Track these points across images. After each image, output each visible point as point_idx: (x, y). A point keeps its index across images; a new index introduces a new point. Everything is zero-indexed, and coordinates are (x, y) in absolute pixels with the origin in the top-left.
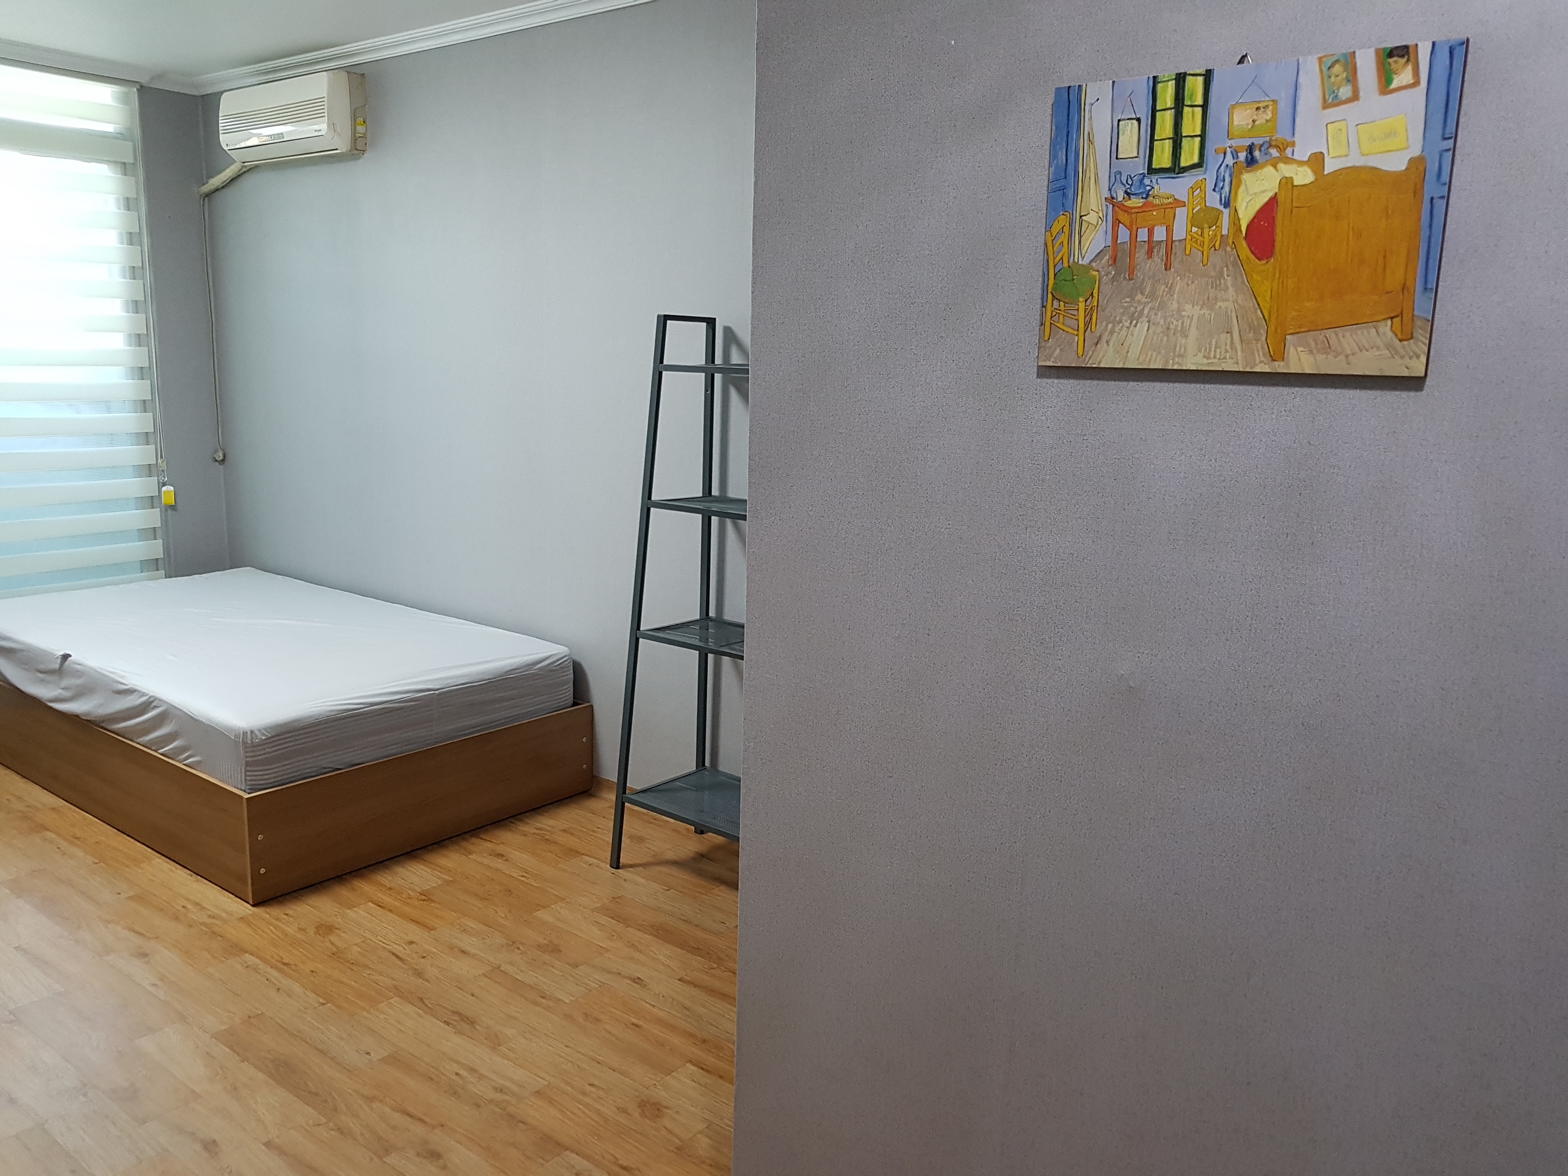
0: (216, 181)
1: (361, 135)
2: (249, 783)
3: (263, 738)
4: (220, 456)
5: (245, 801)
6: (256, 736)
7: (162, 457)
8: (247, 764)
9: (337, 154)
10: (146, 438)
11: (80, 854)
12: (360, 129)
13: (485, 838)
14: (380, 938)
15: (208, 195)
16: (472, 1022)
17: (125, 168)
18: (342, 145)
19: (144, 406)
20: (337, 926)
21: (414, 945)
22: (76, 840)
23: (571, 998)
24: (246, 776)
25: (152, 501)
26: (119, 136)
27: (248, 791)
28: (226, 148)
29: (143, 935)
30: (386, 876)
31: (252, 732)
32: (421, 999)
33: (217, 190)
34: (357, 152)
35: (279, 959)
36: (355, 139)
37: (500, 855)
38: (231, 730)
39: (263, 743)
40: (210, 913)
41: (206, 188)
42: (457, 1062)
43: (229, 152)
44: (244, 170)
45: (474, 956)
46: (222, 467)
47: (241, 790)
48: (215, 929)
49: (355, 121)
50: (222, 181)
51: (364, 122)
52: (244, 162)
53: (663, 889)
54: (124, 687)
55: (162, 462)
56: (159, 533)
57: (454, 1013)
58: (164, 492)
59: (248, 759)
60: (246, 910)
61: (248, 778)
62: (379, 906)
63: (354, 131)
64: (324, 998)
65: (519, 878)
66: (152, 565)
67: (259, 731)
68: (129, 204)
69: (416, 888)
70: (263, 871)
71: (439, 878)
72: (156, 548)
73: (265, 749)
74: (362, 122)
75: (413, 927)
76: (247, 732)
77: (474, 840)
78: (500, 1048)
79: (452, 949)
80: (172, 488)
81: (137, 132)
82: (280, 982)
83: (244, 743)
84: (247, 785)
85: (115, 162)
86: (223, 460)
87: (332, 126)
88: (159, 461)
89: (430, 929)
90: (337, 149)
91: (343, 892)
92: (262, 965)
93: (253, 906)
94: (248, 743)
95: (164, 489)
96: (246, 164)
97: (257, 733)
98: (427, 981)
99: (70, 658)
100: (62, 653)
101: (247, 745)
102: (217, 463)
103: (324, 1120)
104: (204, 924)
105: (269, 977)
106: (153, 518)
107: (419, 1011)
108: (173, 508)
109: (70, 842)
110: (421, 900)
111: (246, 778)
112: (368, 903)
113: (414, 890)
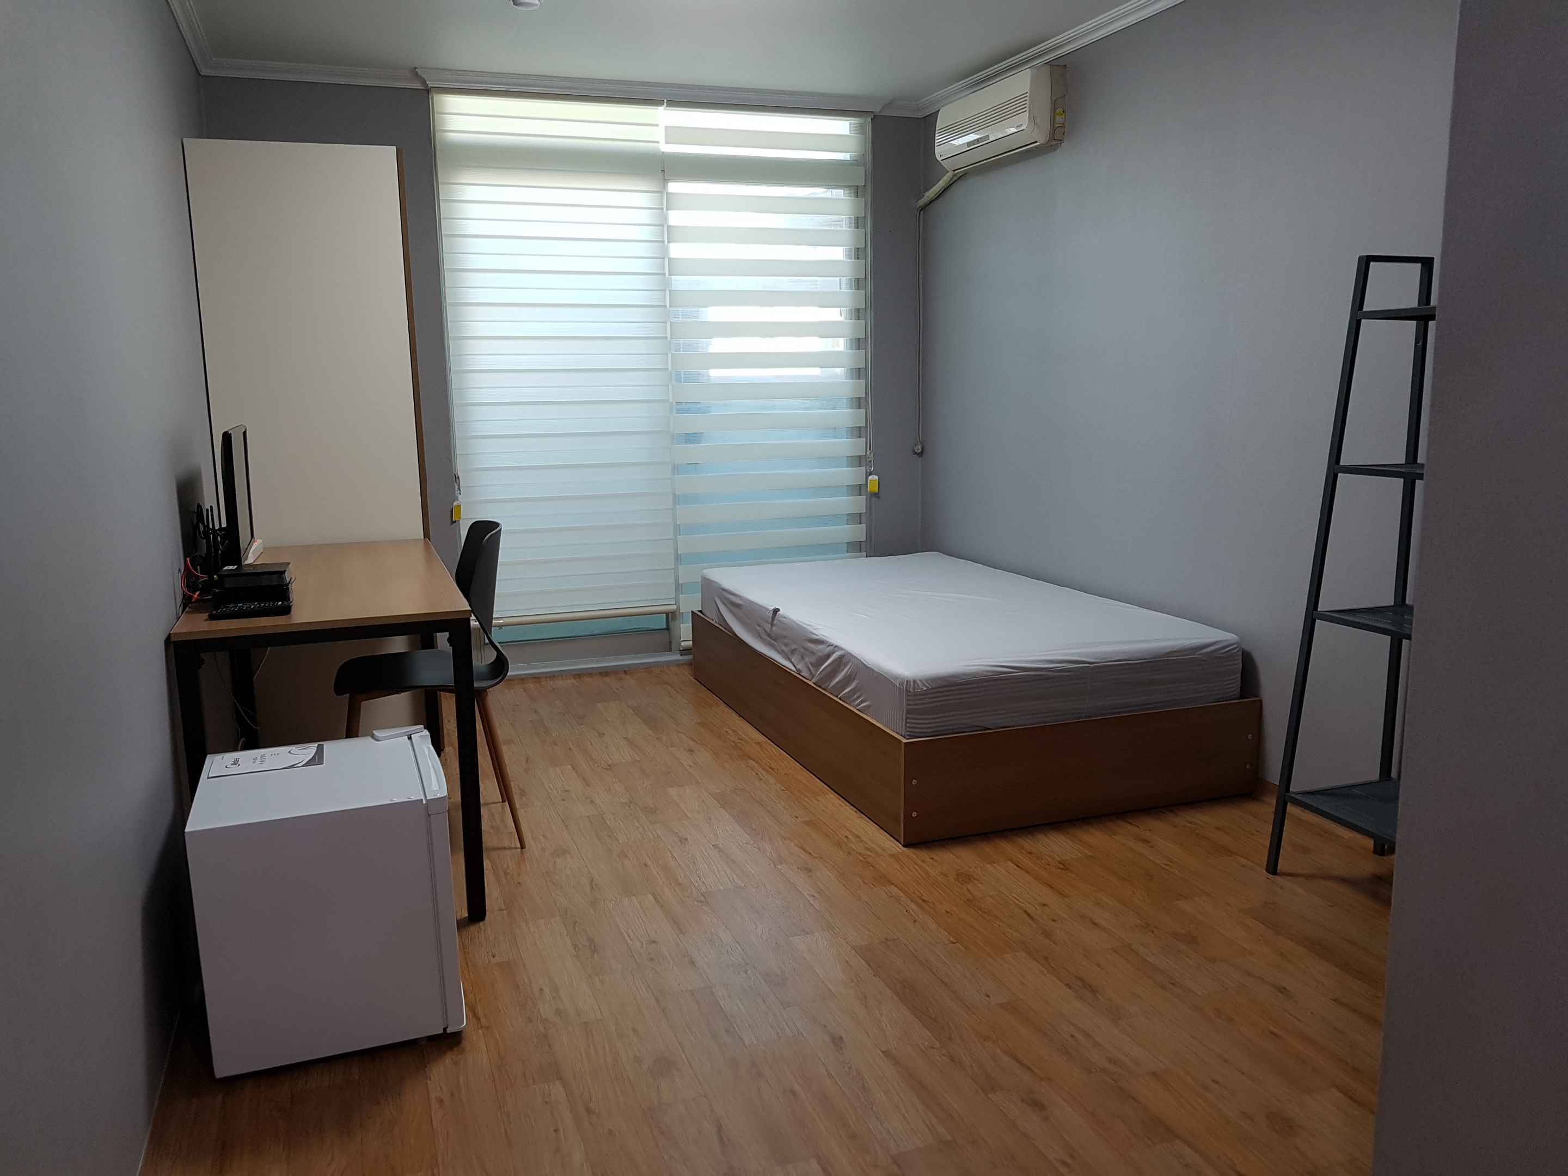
0: (931, 193)
1: (1060, 125)
2: (908, 729)
3: (925, 689)
4: (918, 449)
5: (903, 746)
6: (918, 685)
7: (870, 449)
8: (908, 712)
9: (1036, 147)
10: (858, 432)
11: (772, 781)
12: (1059, 119)
13: (1132, 822)
14: (1014, 895)
15: (923, 208)
16: (1093, 990)
17: (857, 191)
18: (1040, 137)
19: (859, 403)
20: (976, 877)
21: (1046, 908)
22: (770, 770)
23: (1205, 992)
24: (906, 722)
25: (859, 489)
26: (854, 163)
27: (907, 737)
28: (939, 159)
29: (811, 854)
30: (1028, 840)
31: (914, 681)
32: (1046, 959)
33: (931, 202)
34: (1055, 143)
35: (920, 895)
36: (1053, 129)
37: (1146, 841)
38: (896, 678)
39: (923, 694)
40: (866, 845)
41: (922, 202)
42: (1073, 1025)
43: (941, 162)
44: (955, 178)
45: (1104, 929)
46: (920, 459)
47: (901, 736)
48: (870, 860)
49: (1055, 111)
50: (936, 192)
51: (1063, 112)
52: (954, 171)
53: (1326, 904)
54: (816, 637)
55: (870, 453)
56: (864, 519)
57: (1077, 978)
58: (870, 480)
59: (908, 707)
60: (898, 849)
61: (908, 725)
62: (1017, 866)
63: (1053, 122)
64: (954, 937)
65: (1162, 865)
66: (856, 548)
67: (920, 681)
68: (858, 223)
69: (1056, 856)
70: (914, 814)
71: (1081, 852)
72: (859, 532)
73: (925, 699)
74: (1062, 112)
75: (1047, 891)
76: (910, 682)
77: (1120, 822)
78: (1120, 1021)
79: (1083, 918)
80: (876, 477)
81: (869, 158)
82: (918, 916)
83: (908, 691)
84: (906, 732)
85: (850, 187)
86: (922, 452)
87: (1033, 119)
88: (868, 452)
89: (1065, 896)
90: (1036, 142)
91: (986, 848)
92: (904, 898)
93: (904, 846)
94: (910, 691)
95: (870, 478)
96: (956, 172)
97: (919, 682)
98: (1056, 943)
99: (778, 613)
100: (773, 608)
101: (909, 694)
102: (916, 456)
103: (938, 1045)
104: (860, 854)
105: (909, 909)
106: (858, 504)
107: (1043, 969)
108: (876, 495)
109: (766, 771)
110: (1059, 868)
111: (906, 725)
112: (1008, 862)
113: (1054, 858)
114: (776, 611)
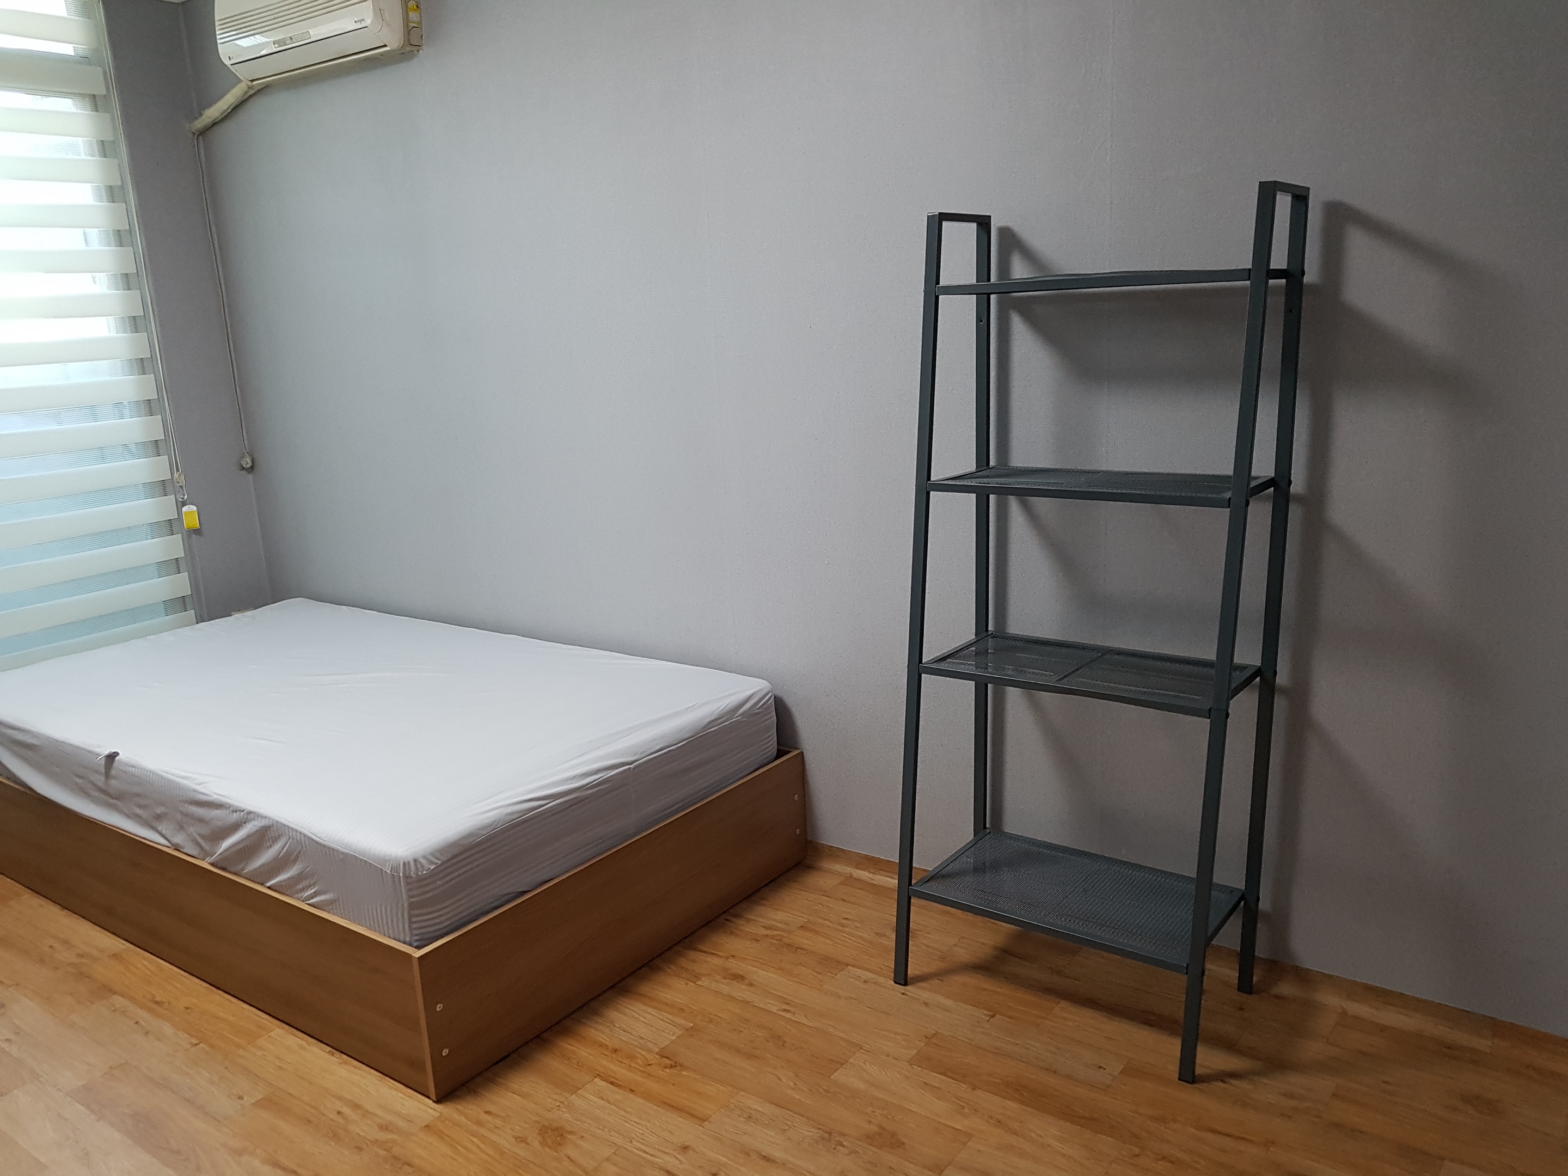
0: (213, 112)
1: (415, 25)
2: (415, 932)
3: (432, 867)
4: (247, 462)
5: (416, 965)
6: (422, 866)
7: (178, 470)
8: (412, 906)
9: (382, 54)
10: (156, 447)
11: (168, 1029)
12: (413, 16)
13: (705, 949)
15: (203, 132)
17: (95, 102)
18: (393, 40)
19: (149, 407)
20: (569, 1128)
22: (155, 1006)
24: (411, 922)
25: (170, 526)
26: (84, 60)
27: (415, 944)
28: (228, 63)
30: (600, 1027)
31: (415, 861)
33: (215, 124)
34: (408, 49)
36: (408, 31)
37: (738, 977)
38: (385, 861)
39: (433, 874)
41: (200, 123)
43: (231, 67)
44: (252, 92)
45: (784, 1164)
46: (250, 476)
47: (404, 943)
49: (407, 6)
50: (221, 112)
51: (417, 6)
52: (252, 81)
53: (985, 1015)
54: (205, 798)
55: (180, 476)
56: (183, 565)
58: (185, 512)
59: (413, 900)
60: (431, 1111)
61: (414, 926)
62: (612, 1083)
63: (406, 20)
65: (779, 1013)
66: (180, 604)
67: (424, 857)
68: (105, 149)
69: (650, 1045)
70: (445, 1052)
71: (675, 1025)
72: (181, 584)
73: (435, 882)
74: (415, 7)
75: (676, 1120)
76: (409, 862)
77: (692, 954)
79: (747, 1154)
80: (194, 508)
81: (107, 54)
83: (406, 877)
84: (412, 935)
85: (82, 96)
86: (252, 467)
87: (379, 12)
88: (176, 475)
89: (702, 1120)
90: (385, 46)
91: (551, 1062)
93: (438, 1101)
94: (411, 877)
95: (185, 509)
96: (254, 83)
97: (422, 860)
99: (117, 758)
100: (107, 753)
101: (409, 880)
102: (244, 472)
106: (174, 546)
108: (197, 532)
109: (150, 1010)
110: (666, 1068)
111: (410, 927)
112: (595, 1080)
113: (650, 1051)
114: (112, 757)
